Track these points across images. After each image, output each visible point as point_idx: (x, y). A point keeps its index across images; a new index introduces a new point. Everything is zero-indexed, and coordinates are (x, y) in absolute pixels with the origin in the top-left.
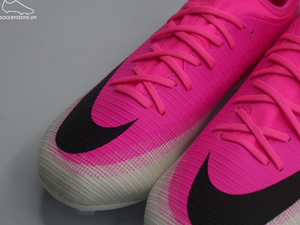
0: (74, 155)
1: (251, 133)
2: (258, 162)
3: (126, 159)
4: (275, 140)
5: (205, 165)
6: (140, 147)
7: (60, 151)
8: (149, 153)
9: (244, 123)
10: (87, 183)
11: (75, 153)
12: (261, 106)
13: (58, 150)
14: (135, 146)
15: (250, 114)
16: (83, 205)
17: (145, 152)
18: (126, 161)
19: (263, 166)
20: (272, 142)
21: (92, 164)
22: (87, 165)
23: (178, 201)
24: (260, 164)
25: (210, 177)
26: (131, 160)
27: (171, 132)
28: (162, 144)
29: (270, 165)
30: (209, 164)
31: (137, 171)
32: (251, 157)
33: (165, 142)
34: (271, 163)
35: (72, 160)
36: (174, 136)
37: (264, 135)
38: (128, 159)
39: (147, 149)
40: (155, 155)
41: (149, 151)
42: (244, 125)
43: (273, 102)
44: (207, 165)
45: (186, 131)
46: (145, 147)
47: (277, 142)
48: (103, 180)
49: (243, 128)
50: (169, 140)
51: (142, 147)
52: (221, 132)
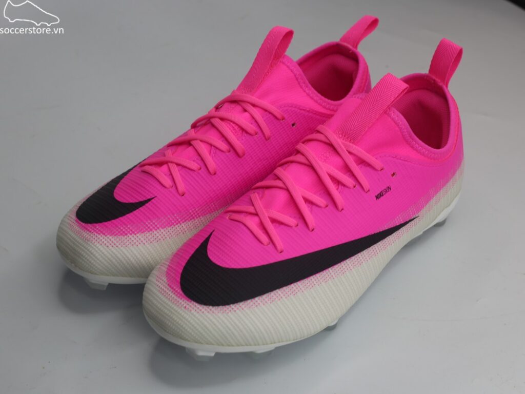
0: (89, 225)
1: (257, 215)
2: (258, 242)
3: (138, 233)
4: (281, 223)
5: (207, 240)
6: (154, 223)
7: (77, 222)
8: (162, 230)
9: (253, 205)
10: (97, 251)
11: (91, 223)
12: (273, 191)
13: (76, 221)
14: (149, 221)
15: (261, 198)
16: (92, 273)
17: (158, 228)
18: (138, 235)
19: (262, 245)
20: (277, 225)
21: (104, 234)
22: (99, 234)
23: (174, 269)
24: (260, 244)
25: (208, 251)
26: (143, 235)
27: (188, 213)
28: (177, 224)
29: (271, 245)
30: (211, 239)
31: (148, 246)
32: (252, 236)
33: (181, 222)
34: (271, 244)
35: (86, 229)
36: (191, 218)
37: (269, 217)
38: (140, 233)
39: (161, 226)
40: (169, 233)
41: (163, 228)
42: (253, 208)
43: (285, 187)
44: (208, 240)
45: (207, 215)
46: (158, 224)
47: (282, 226)
48: (113, 249)
49: (251, 209)
50: (185, 221)
51: (156, 224)
52: (231, 213)
